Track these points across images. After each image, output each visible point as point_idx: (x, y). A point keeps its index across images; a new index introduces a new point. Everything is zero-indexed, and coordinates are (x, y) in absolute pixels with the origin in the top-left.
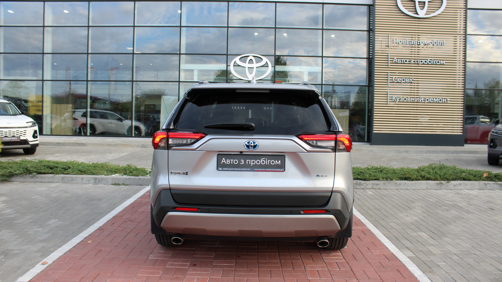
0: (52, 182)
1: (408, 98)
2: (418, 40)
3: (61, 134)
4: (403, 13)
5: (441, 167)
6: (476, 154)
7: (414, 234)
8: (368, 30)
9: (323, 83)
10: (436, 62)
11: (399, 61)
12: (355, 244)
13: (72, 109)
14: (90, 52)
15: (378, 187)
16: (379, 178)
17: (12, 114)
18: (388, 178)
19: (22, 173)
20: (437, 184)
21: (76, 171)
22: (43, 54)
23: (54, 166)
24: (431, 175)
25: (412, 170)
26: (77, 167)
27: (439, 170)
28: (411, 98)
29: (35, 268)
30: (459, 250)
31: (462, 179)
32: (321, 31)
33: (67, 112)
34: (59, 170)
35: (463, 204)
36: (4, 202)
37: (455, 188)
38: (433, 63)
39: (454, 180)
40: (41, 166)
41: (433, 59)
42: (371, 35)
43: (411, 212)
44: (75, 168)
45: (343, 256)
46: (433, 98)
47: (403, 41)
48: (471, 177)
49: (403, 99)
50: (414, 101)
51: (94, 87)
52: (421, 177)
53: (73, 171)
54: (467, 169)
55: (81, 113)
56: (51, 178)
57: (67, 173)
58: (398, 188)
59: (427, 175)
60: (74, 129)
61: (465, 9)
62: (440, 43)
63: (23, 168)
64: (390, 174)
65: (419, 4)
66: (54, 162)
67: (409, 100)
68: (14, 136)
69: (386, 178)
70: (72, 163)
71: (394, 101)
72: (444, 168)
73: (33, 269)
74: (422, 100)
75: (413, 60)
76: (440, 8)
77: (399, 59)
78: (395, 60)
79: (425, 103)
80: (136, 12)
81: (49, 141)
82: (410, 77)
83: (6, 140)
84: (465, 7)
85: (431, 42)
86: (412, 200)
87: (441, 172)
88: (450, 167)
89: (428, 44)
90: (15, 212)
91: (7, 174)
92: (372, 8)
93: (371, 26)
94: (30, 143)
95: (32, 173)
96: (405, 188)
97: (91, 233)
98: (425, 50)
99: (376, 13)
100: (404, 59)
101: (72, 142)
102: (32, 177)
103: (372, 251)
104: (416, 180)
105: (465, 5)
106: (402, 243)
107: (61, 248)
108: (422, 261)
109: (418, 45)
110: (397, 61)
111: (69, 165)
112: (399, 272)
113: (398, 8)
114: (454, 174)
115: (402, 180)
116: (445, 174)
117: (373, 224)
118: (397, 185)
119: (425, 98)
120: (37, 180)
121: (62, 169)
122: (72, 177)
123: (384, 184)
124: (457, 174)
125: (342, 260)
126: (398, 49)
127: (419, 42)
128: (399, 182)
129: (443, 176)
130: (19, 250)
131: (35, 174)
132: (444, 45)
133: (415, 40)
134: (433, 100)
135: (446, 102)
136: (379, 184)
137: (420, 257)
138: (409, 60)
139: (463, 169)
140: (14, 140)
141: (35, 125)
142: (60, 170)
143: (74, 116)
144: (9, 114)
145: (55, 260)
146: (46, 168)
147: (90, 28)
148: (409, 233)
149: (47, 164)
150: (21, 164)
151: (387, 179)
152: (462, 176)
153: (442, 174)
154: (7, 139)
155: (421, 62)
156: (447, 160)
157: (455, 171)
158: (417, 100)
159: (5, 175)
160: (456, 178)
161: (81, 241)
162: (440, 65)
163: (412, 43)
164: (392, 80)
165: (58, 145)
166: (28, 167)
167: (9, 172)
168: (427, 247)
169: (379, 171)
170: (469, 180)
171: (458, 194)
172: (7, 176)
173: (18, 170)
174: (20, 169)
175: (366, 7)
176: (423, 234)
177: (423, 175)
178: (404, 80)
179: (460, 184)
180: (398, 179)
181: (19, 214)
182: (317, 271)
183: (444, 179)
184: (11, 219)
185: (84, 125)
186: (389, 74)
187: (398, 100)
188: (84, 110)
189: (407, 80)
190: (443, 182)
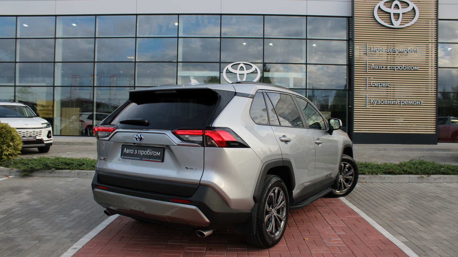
0: (68, 177)
1: (385, 101)
2: (393, 48)
3: (70, 135)
4: (379, 24)
5: (421, 163)
6: (449, 151)
7: (404, 222)
8: (348, 39)
9: (307, 88)
10: (410, 68)
11: (377, 67)
12: (352, 231)
13: (80, 112)
14: (96, 61)
15: (364, 180)
16: (365, 172)
17: (28, 116)
18: (374, 172)
19: (42, 169)
20: (419, 178)
21: (91, 167)
22: (55, 62)
23: (70, 162)
24: (412, 169)
25: (395, 165)
26: (90, 163)
27: (419, 166)
28: (387, 100)
29: (67, 252)
30: (449, 236)
31: (441, 173)
32: (305, 41)
33: (75, 115)
34: (74, 166)
35: (445, 196)
36: (29, 194)
37: (436, 181)
38: (407, 69)
39: (434, 174)
40: (58, 163)
41: (407, 65)
42: (351, 44)
43: (398, 203)
44: (88, 164)
45: (343, 241)
46: (408, 101)
47: (379, 49)
48: (449, 171)
49: (380, 102)
50: (390, 103)
51: (99, 92)
52: (404, 172)
53: (87, 167)
54: (445, 165)
55: (87, 116)
56: (68, 173)
57: (82, 168)
58: (382, 181)
59: (409, 170)
60: (81, 130)
61: (436, 20)
62: (413, 50)
63: (43, 164)
64: (375, 168)
65: (394, 16)
66: (69, 159)
67: (386, 103)
68: (31, 136)
69: (371, 172)
70: (85, 160)
71: (372, 104)
72: (423, 163)
73: (66, 252)
74: (398, 103)
75: (389, 66)
76: (413, 19)
77: (376, 66)
78: (373, 66)
79: (400, 105)
80: (138, 25)
81: (60, 141)
82: (387, 82)
83: (24, 140)
84: (436, 18)
85: (405, 50)
86: (397, 192)
87: (422, 167)
88: (429, 163)
89: (403, 52)
90: (41, 203)
91: (28, 169)
92: (351, 20)
93: (351, 36)
94: (45, 142)
95: (51, 168)
96: (389, 181)
97: (111, 222)
98: (399, 57)
99: (355, 24)
100: (380, 66)
101: (81, 141)
102: (51, 173)
103: (369, 237)
104: (399, 174)
105: (436, 16)
106: (395, 230)
107: (87, 235)
108: (416, 245)
109: (393, 52)
110: (375, 67)
111: (83, 161)
112: (396, 255)
113: (375, 19)
114: (434, 169)
115: (386, 174)
116: (426, 169)
117: (365, 213)
118: (382, 179)
119: (401, 101)
120: (55, 175)
121: (77, 165)
122: (87, 173)
123: (370, 178)
124: (437, 169)
125: (343, 244)
126: (375, 56)
127: (395, 50)
128: (383, 176)
129: (423, 170)
130: (50, 236)
131: (53, 169)
132: (417, 52)
133: (391, 48)
134: (408, 102)
135: (420, 104)
136: (365, 178)
137: (413, 242)
138: (385, 66)
139: (442, 164)
140: (31, 139)
141: (49, 126)
142: (76, 166)
143: (81, 119)
144: (26, 116)
145: (84, 244)
146: (63, 164)
147: (97, 39)
148: (399, 221)
149: (64, 160)
150: (40, 160)
151: (372, 174)
152: (442, 170)
153: (423, 169)
154: (25, 138)
155: (397, 68)
156: (423, 156)
157: (435, 166)
158: (394, 103)
159: (27, 170)
160: (435, 173)
161: (105, 229)
162: (414, 70)
163: (388, 51)
164: (370, 84)
165: (68, 145)
166: (47, 164)
167: (30, 168)
168: (418, 233)
169: (364, 166)
170: (447, 174)
171: (439, 186)
172: (29, 172)
173: (38, 166)
174: (41, 165)
175: (345, 19)
176: (412, 222)
177: (405, 169)
178: (381, 84)
179: (440, 178)
180: (383, 173)
181: (44, 205)
182: (322, 254)
183: (425, 174)
184: (38, 209)
185: (91, 127)
186: (367, 79)
187: (376, 103)
188: (90, 113)
189: (383, 85)
190: (424, 176)
